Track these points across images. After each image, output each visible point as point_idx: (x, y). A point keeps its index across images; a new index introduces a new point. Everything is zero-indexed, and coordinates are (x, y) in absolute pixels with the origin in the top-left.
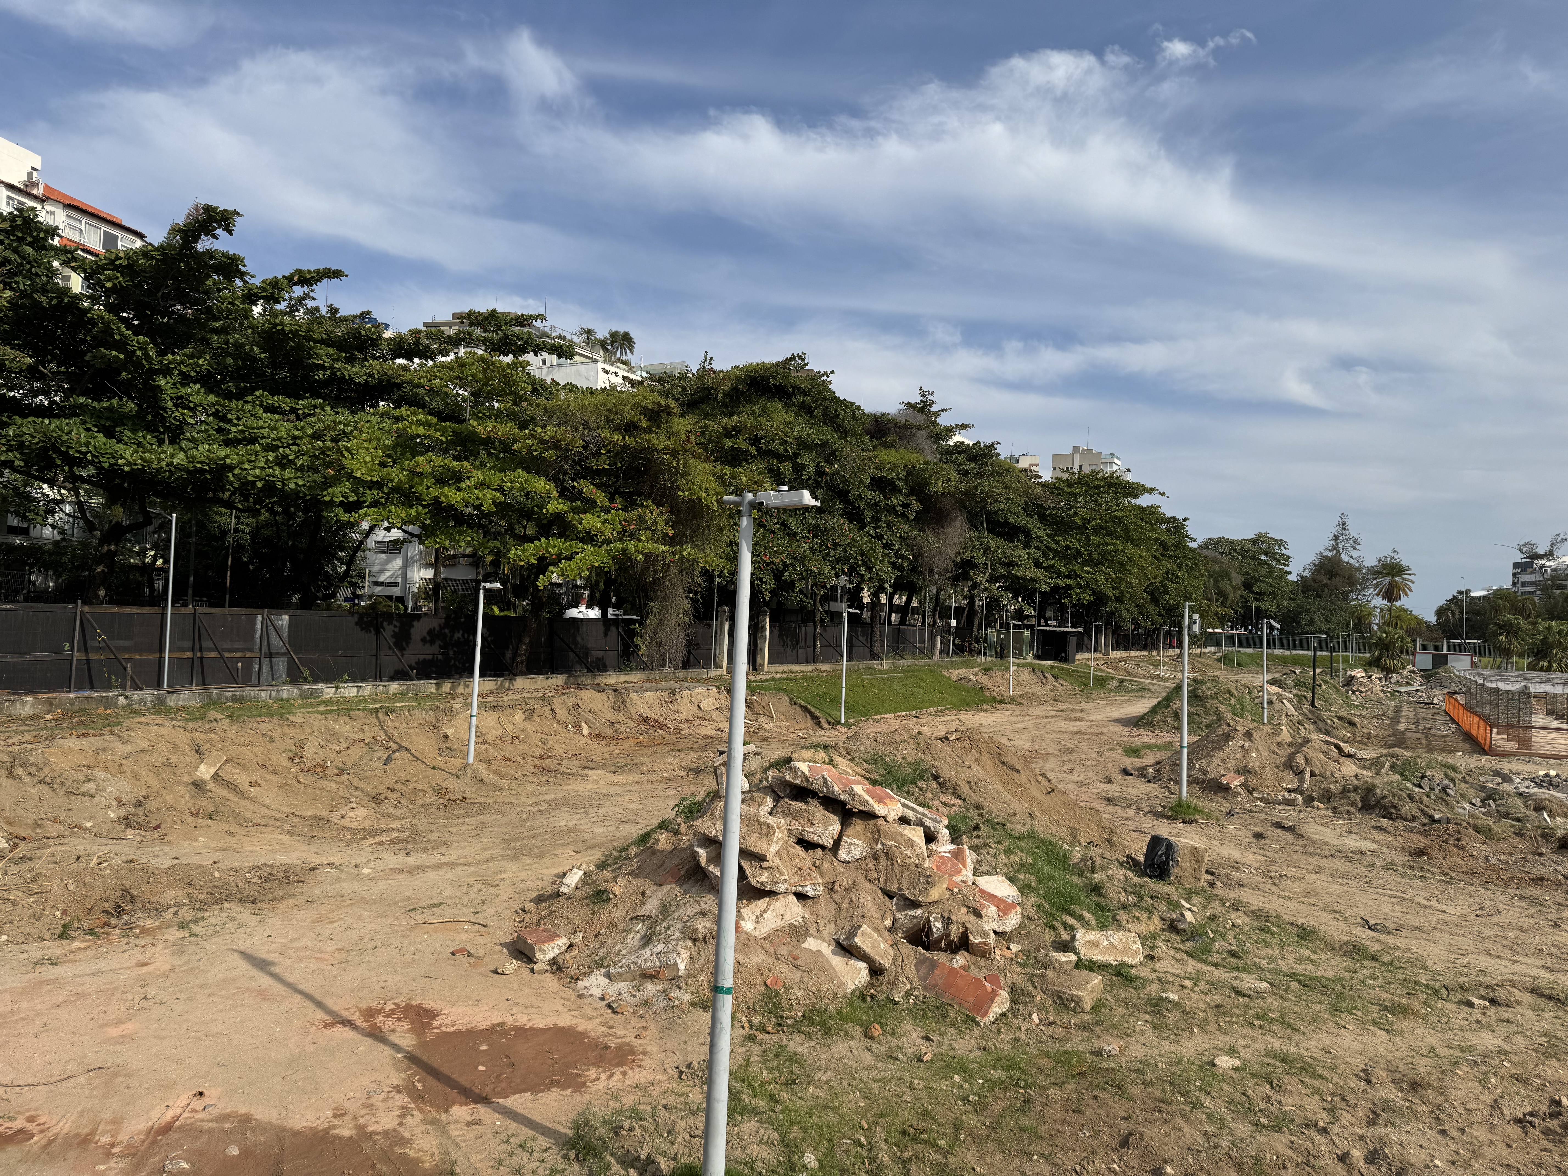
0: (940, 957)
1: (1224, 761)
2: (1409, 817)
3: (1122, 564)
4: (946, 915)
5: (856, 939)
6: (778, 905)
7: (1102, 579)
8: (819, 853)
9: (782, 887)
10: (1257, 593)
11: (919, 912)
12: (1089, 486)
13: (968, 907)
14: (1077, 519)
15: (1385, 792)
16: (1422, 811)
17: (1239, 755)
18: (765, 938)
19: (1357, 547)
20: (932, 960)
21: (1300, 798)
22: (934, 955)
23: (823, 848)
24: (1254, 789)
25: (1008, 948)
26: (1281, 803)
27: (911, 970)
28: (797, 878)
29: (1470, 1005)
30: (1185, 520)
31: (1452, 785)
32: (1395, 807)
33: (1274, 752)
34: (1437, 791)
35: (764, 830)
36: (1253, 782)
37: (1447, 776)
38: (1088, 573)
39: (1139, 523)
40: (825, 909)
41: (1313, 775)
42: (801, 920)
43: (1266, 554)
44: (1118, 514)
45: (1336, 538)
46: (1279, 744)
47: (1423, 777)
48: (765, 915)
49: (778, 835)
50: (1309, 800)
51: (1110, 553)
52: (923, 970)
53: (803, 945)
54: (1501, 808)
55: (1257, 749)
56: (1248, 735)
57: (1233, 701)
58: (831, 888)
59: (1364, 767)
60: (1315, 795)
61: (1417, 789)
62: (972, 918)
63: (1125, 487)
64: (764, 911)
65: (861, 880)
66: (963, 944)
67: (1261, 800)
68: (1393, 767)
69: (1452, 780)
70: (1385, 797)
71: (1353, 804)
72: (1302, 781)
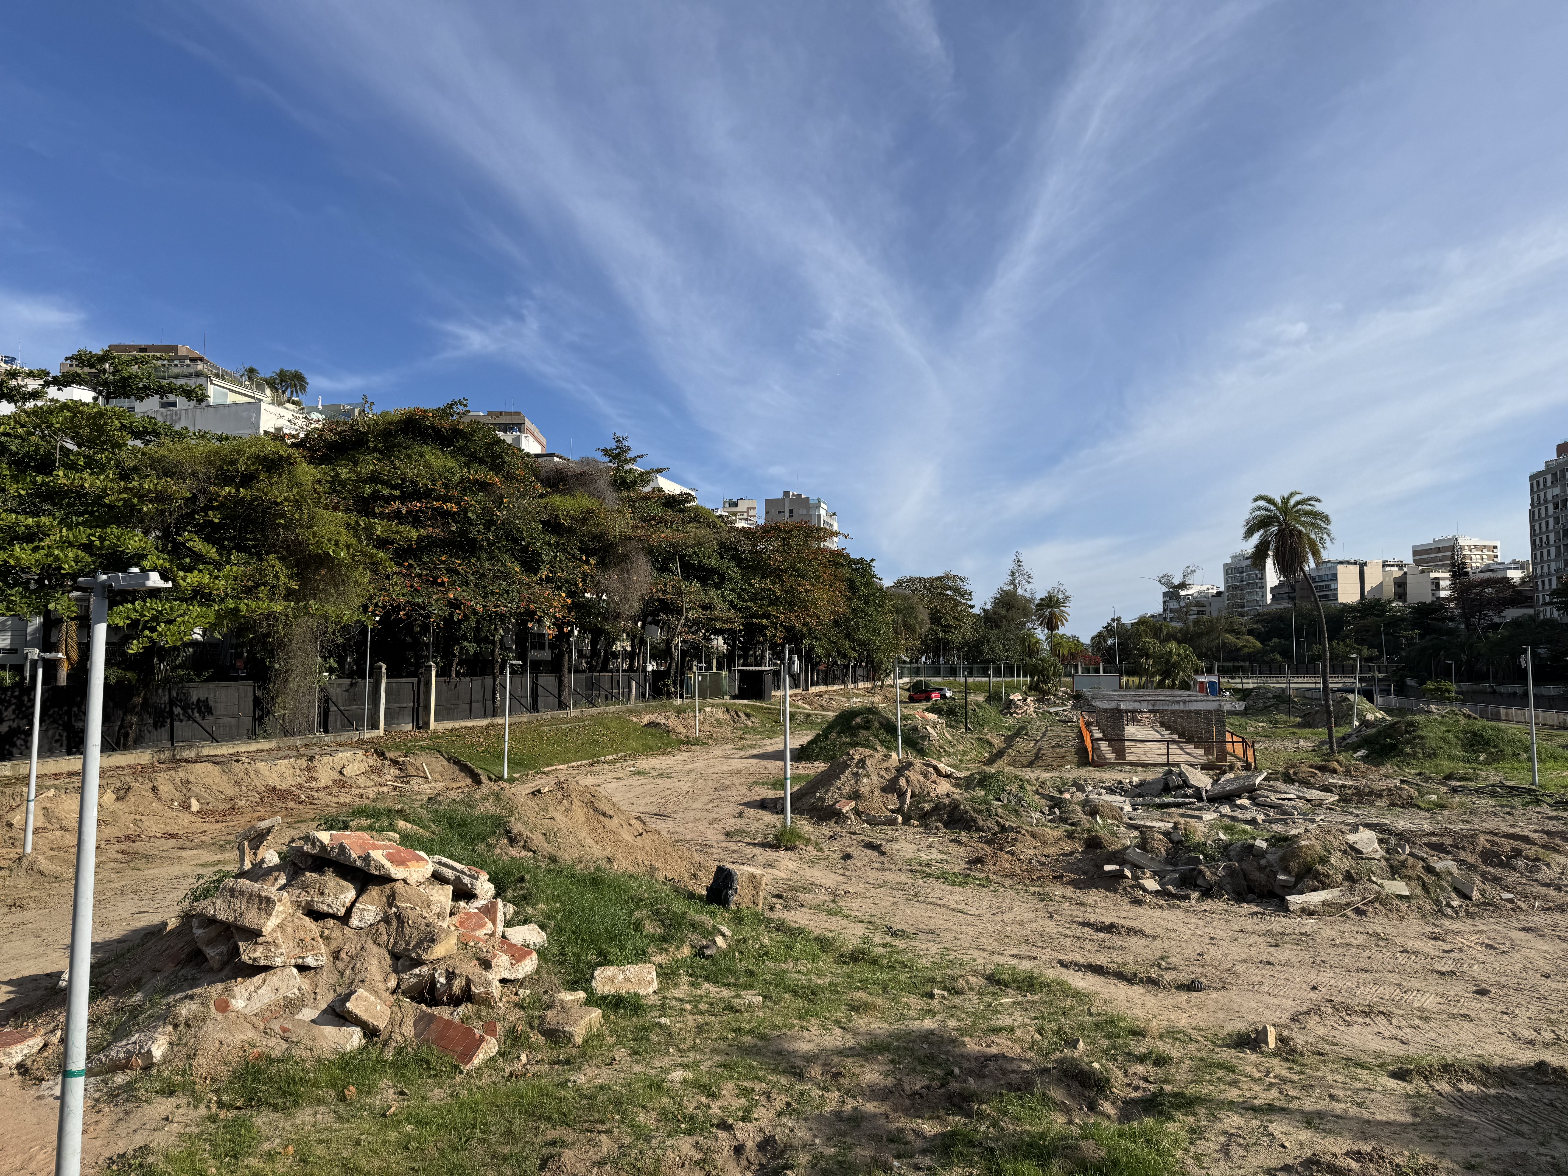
0: (442, 1012)
1: (839, 789)
2: (985, 828)
4: (451, 970)
5: (348, 1005)
6: (274, 979)
8: (331, 922)
9: (279, 961)
10: (945, 626)
11: (424, 969)
13: (479, 959)
14: (771, 562)
15: (967, 807)
16: (997, 822)
17: (853, 782)
18: (256, 1015)
19: (1030, 580)
20: (433, 1015)
21: (899, 818)
22: (436, 1011)
23: (333, 916)
24: (862, 813)
25: (516, 994)
26: (885, 823)
27: (409, 1029)
28: (298, 950)
29: (931, 996)
30: (872, 560)
32: (973, 821)
33: (883, 777)
34: (1013, 802)
35: (263, 906)
36: (862, 806)
40: (327, 977)
41: (913, 795)
42: (297, 992)
43: (952, 590)
44: (809, 556)
45: (1013, 574)
46: (888, 769)
47: (1004, 793)
48: (259, 992)
49: (279, 908)
50: (907, 819)
52: (421, 1025)
53: (297, 1017)
54: (1064, 816)
55: (868, 775)
56: (862, 762)
58: (336, 955)
59: (958, 786)
60: (913, 813)
61: (999, 804)
62: (479, 970)
63: (814, 531)
64: (259, 987)
65: (370, 945)
66: (467, 996)
67: (868, 822)
70: (966, 812)
71: (941, 821)
72: (903, 802)
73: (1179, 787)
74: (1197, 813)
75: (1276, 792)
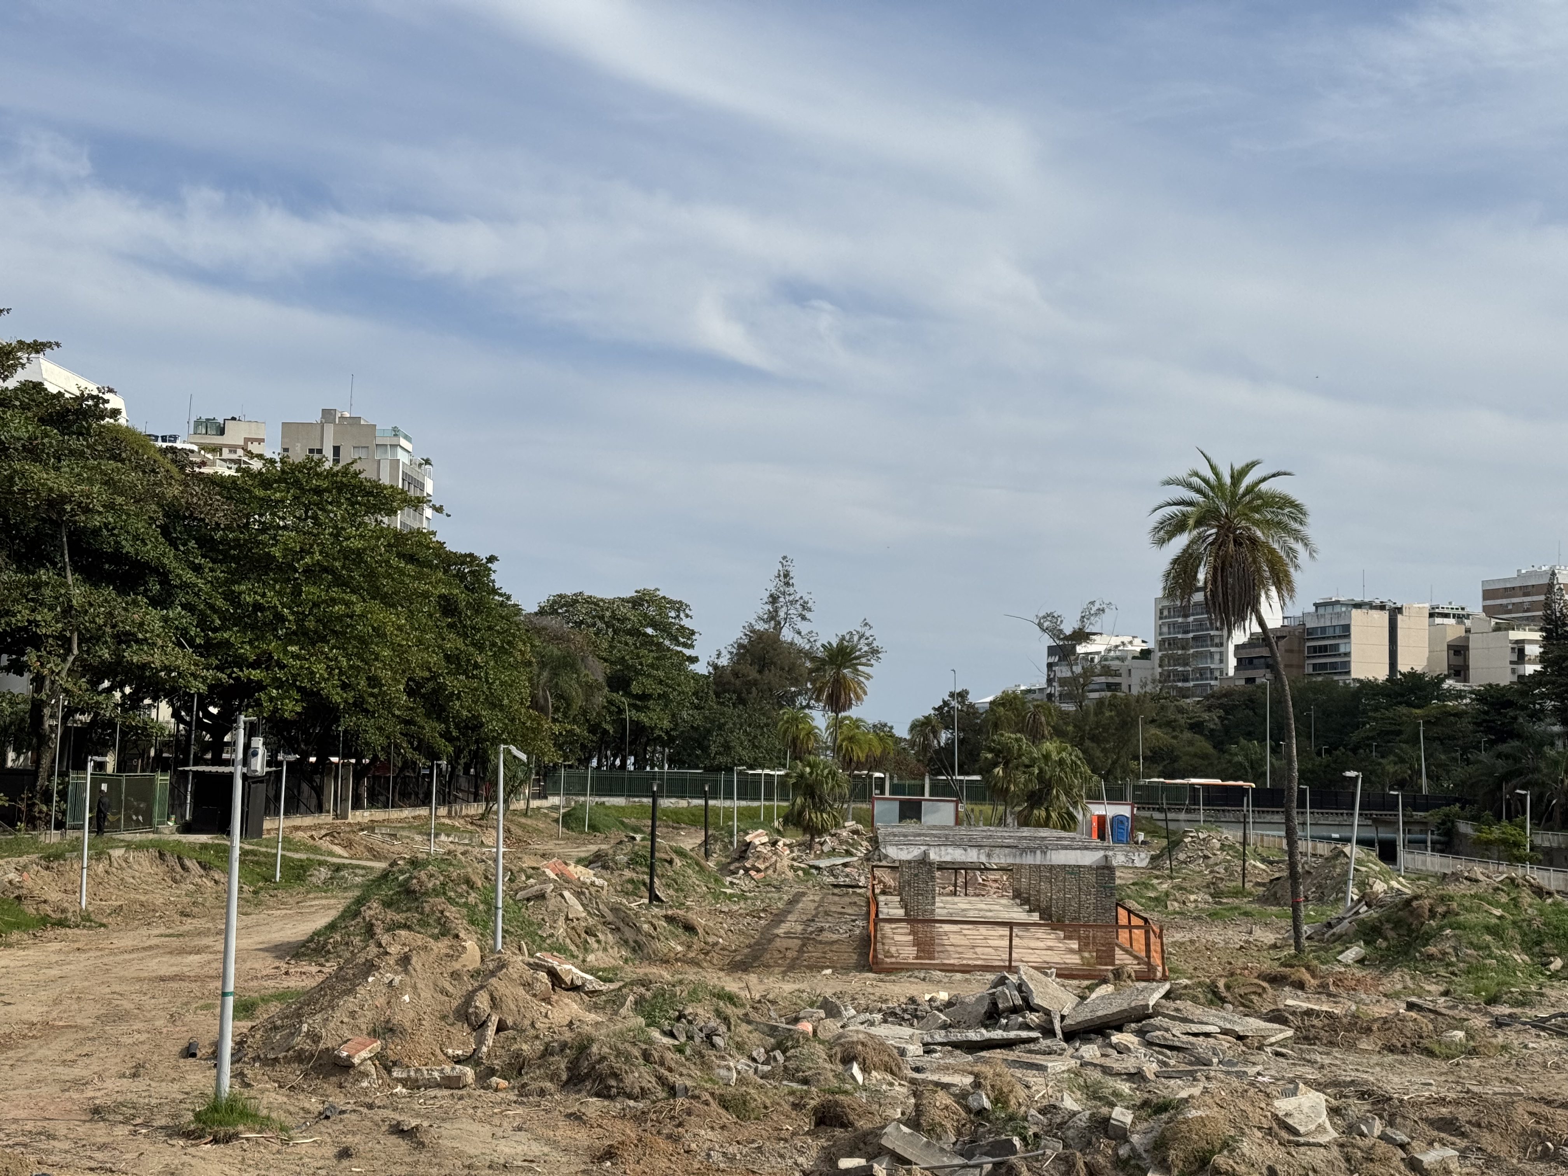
1: (352, 1014)
2: (637, 1090)
3: (363, 641)
7: (320, 669)
10: (637, 697)
12: (301, 488)
14: (276, 552)
15: (606, 1050)
16: (661, 1079)
17: (381, 1001)
19: (808, 615)
21: (469, 1073)
24: (395, 1064)
26: (439, 1086)
30: (492, 559)
31: (723, 1029)
32: (615, 1076)
33: (444, 992)
34: (697, 1040)
36: (395, 1050)
37: (718, 1013)
38: (296, 657)
39: (394, 561)
41: (501, 1027)
43: (654, 625)
44: (358, 544)
45: (774, 599)
46: (455, 975)
47: (678, 1019)
50: (485, 1075)
51: (340, 618)
54: (792, 1064)
55: (415, 987)
56: (405, 961)
57: (473, 898)
59: (595, 1007)
60: (497, 1064)
61: (666, 1040)
63: (370, 494)
67: (404, 1082)
68: (639, 1002)
69: (726, 1020)
70: (603, 1059)
71: (553, 1077)
72: (480, 1042)
73: (1015, 1010)
74: (1039, 1059)
75: (1185, 1020)
